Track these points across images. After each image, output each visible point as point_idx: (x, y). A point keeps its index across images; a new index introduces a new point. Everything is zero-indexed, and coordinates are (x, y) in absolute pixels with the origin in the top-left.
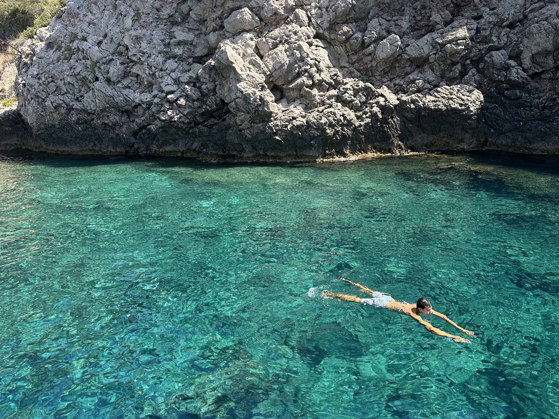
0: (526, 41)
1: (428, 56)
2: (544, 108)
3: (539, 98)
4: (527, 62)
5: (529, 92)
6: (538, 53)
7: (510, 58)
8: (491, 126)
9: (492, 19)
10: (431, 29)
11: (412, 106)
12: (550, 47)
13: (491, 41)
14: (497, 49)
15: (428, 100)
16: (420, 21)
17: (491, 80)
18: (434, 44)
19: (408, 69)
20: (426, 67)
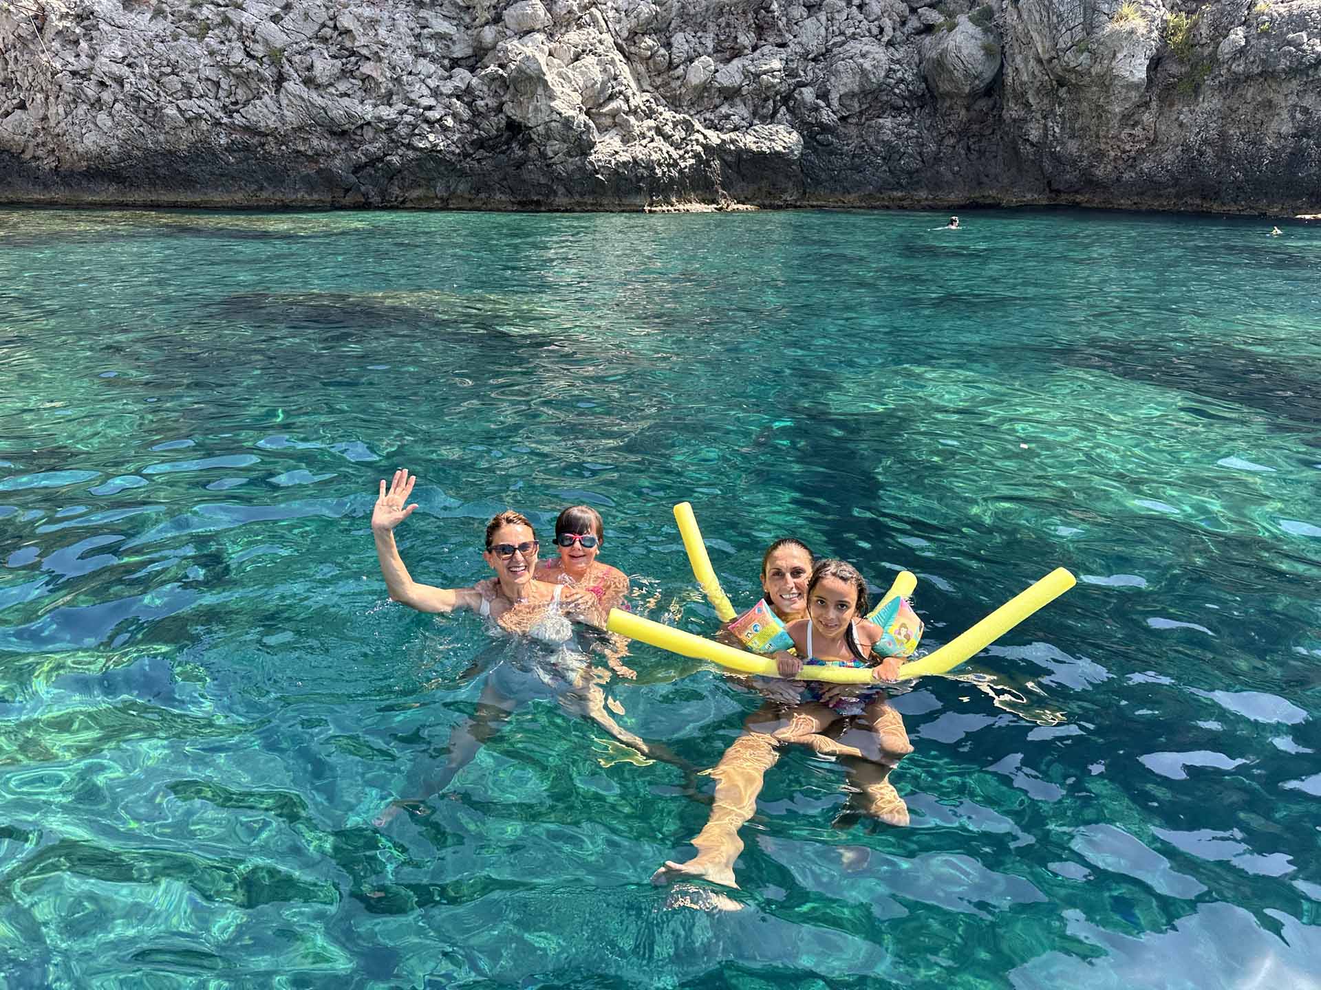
0: (833, 79)
1: (741, 87)
2: (854, 156)
3: (848, 145)
4: (835, 103)
5: (838, 137)
6: (846, 94)
7: (818, 97)
8: (807, 175)
9: (799, 49)
10: (737, 53)
11: (732, 147)
12: (856, 89)
13: (798, 75)
14: (805, 85)
15: (748, 141)
16: (725, 40)
17: (802, 121)
18: (746, 73)
19: (717, 101)
20: (738, 100)
